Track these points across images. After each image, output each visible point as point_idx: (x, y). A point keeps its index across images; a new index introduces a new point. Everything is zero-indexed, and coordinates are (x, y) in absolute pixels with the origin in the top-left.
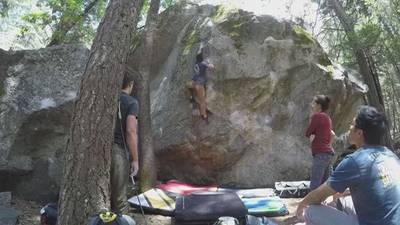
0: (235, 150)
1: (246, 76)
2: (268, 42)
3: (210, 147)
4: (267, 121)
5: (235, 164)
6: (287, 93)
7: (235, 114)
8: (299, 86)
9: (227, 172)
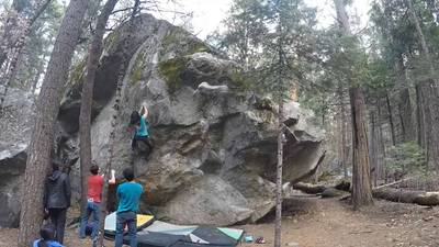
0: (167, 189)
1: (176, 123)
2: (201, 88)
4: (198, 165)
5: (168, 200)
6: (219, 140)
7: (167, 156)
8: (231, 134)
9: (161, 208)
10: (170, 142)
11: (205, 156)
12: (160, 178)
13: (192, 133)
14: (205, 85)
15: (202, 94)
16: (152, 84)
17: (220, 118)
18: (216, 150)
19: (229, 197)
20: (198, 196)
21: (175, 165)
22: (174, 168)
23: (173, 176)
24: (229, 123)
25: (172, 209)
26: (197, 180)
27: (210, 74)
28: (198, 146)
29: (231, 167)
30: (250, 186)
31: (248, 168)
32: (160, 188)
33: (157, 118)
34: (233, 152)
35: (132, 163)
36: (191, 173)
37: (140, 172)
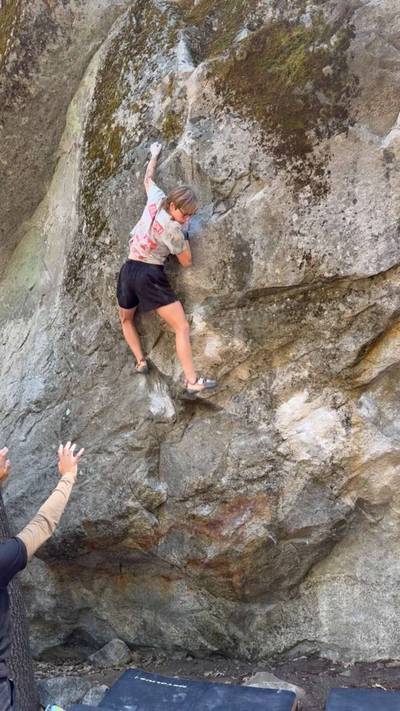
0: (305, 532)
1: (325, 271)
3: (214, 524)
7: (293, 406)
10: (301, 349)
12: (275, 495)
13: (392, 305)
16: (202, 141)
21: (332, 433)
22: (328, 448)
23: (327, 478)
25: (324, 606)
32: (279, 530)
35: (154, 452)
37: (194, 479)
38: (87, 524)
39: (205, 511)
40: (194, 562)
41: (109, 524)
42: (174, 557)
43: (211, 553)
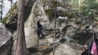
10: (50, 34)
11: (61, 38)
12: (47, 45)
13: (57, 32)
14: (60, 17)
15: (60, 20)
16: (43, 17)
17: (65, 27)
18: (64, 36)
19: (69, 50)
20: (59, 50)
21: (52, 41)
22: (52, 42)
23: (52, 44)
24: (68, 28)
26: (58, 45)
27: (62, 14)
28: (59, 35)
29: (69, 41)
30: (75, 47)
31: (74, 41)
32: (47, 48)
33: (46, 28)
34: (70, 37)
35: (38, 41)
36: (57, 43)
37: (41, 44)
38: (32, 47)
39: (42, 46)
40: (40, 50)
41: (34, 47)
42: (39, 50)
43: (42, 50)
